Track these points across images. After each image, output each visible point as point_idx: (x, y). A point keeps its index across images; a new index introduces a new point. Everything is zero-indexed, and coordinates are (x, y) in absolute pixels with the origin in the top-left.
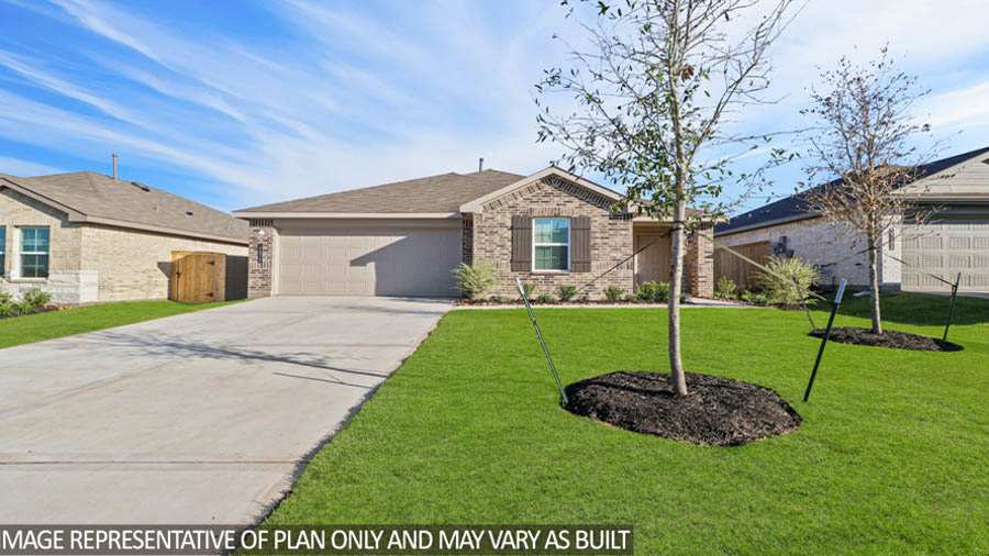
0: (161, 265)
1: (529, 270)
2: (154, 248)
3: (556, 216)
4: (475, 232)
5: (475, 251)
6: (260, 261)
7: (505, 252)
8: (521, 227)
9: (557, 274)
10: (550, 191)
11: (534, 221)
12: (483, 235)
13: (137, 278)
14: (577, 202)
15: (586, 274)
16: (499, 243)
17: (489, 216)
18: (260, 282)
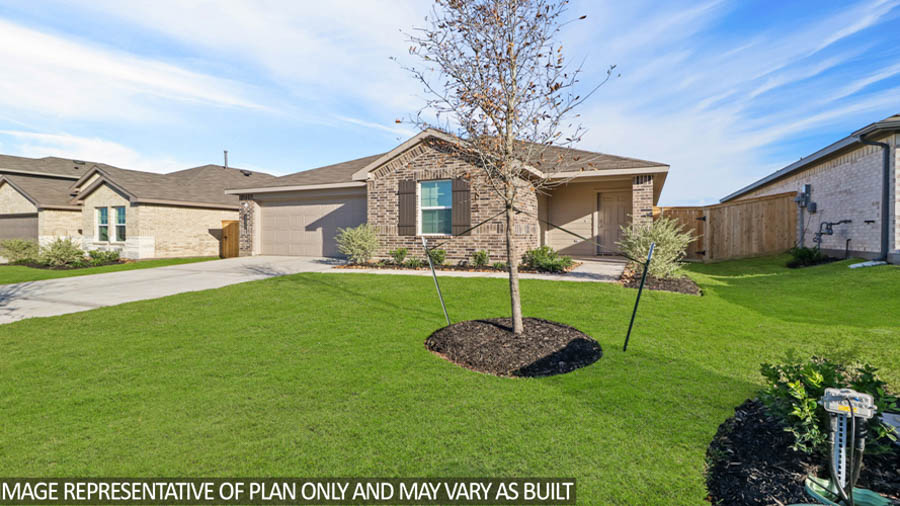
0: (212, 232)
1: (414, 234)
2: (204, 219)
3: (437, 179)
4: (369, 199)
5: (369, 216)
6: (246, 228)
7: (394, 216)
8: (407, 192)
9: (439, 238)
10: (431, 153)
11: (419, 185)
12: (375, 201)
13: (190, 240)
14: (457, 163)
15: (466, 238)
16: (388, 208)
17: (380, 182)
18: (246, 245)
